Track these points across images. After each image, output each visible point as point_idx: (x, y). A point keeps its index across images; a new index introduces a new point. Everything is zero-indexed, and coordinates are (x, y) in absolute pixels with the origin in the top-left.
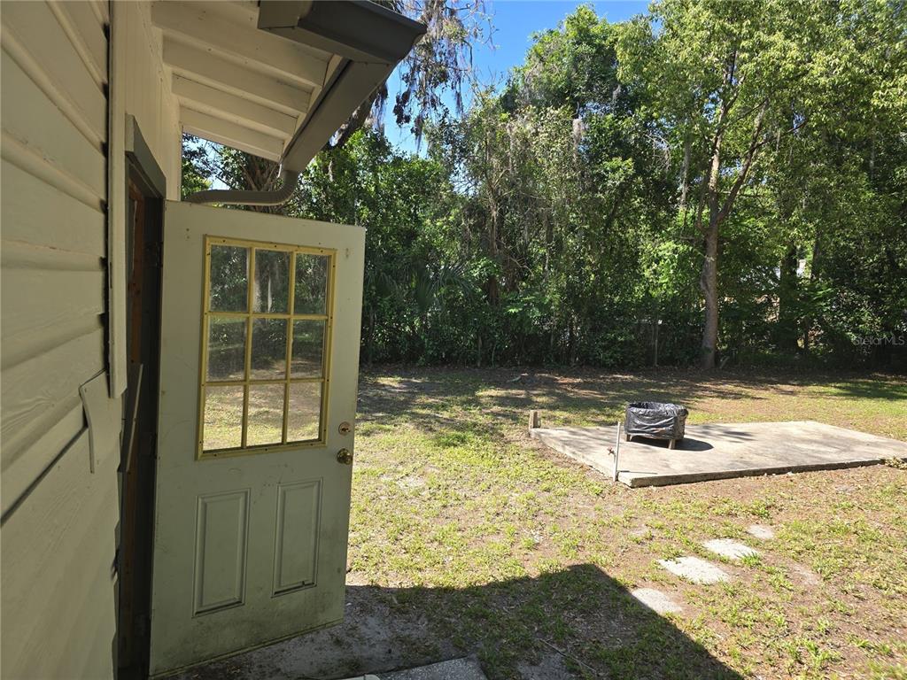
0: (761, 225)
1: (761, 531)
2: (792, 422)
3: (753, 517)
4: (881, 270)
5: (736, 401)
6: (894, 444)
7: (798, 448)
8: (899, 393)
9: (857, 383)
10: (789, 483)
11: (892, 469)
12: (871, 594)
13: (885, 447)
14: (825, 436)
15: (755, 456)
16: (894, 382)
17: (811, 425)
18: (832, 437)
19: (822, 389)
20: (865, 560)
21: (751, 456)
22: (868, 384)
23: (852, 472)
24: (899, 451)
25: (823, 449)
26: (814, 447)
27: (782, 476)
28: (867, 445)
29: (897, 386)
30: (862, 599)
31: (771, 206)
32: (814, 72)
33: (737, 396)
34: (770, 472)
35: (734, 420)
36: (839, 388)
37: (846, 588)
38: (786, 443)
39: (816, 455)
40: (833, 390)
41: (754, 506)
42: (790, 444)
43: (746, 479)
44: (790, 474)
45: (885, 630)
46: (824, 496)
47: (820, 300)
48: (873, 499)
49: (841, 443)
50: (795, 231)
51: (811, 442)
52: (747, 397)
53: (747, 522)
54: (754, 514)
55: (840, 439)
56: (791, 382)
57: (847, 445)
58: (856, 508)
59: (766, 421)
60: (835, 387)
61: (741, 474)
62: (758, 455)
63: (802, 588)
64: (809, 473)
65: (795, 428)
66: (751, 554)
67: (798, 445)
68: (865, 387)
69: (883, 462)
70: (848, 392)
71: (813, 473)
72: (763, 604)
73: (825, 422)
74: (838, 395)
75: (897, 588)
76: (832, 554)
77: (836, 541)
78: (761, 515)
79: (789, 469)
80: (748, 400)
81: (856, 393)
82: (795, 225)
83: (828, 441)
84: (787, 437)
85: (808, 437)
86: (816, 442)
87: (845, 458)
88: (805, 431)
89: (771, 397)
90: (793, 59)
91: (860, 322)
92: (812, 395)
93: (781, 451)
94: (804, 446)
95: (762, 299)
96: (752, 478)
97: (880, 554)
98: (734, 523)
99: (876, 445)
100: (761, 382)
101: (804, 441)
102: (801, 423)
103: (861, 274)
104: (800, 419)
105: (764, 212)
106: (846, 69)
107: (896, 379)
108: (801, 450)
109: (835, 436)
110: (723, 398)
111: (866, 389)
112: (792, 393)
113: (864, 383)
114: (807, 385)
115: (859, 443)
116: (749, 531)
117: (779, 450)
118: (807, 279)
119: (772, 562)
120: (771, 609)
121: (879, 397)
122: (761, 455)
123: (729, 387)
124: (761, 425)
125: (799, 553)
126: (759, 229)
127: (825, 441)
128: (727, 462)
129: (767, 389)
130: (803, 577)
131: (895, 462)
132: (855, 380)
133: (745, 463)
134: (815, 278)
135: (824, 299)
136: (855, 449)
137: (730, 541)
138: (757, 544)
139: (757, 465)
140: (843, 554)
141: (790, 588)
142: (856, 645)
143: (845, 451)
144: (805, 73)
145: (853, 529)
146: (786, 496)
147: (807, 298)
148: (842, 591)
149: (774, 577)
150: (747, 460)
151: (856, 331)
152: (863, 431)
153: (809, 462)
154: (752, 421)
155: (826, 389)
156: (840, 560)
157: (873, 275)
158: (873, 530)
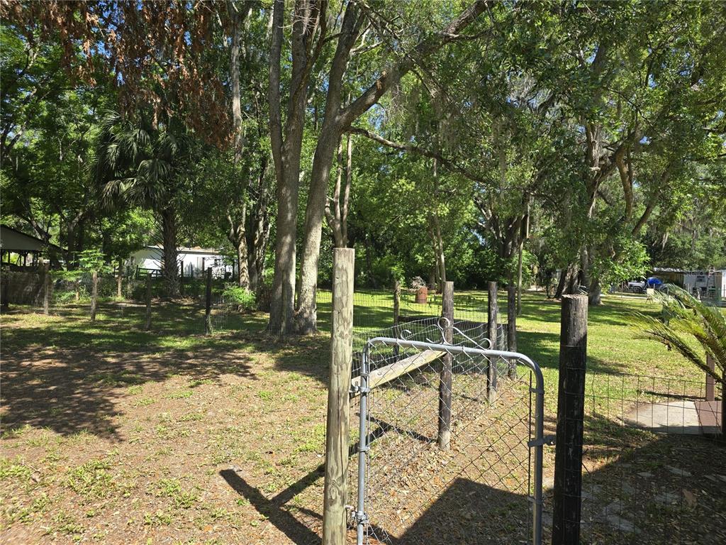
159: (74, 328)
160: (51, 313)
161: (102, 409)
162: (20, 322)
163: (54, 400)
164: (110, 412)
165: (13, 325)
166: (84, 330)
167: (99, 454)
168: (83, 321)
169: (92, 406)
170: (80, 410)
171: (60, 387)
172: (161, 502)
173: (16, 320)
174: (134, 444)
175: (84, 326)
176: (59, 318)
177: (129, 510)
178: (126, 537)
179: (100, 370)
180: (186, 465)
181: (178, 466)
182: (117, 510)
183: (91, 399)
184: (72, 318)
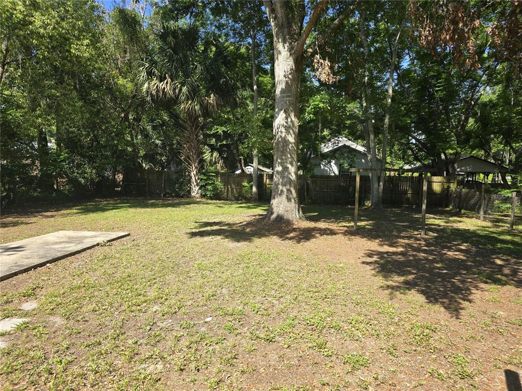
0: (18, 115)
1: (29, 306)
2: (51, 234)
3: (24, 298)
4: (92, 145)
5: (14, 228)
6: (104, 234)
7: (52, 248)
8: (107, 208)
9: (87, 205)
10: (48, 270)
11: (103, 247)
12: (92, 316)
13: (99, 237)
14: (69, 238)
15: (25, 260)
16: (105, 202)
17: (61, 233)
18: (73, 237)
19: (68, 211)
20: (88, 299)
21: (22, 260)
22: (93, 205)
23: (83, 254)
24: (106, 237)
25: (67, 245)
26: (63, 245)
27: (43, 267)
28: (91, 237)
29: (106, 204)
30: (87, 321)
31: (23, 103)
32: (36, 24)
33: (15, 224)
34: (35, 267)
35: (13, 240)
36: (78, 209)
37: (79, 319)
38: (46, 247)
39: (64, 249)
40: (75, 211)
41: (25, 291)
42: (48, 247)
43: (20, 276)
44: (48, 265)
45: (97, 332)
46: (68, 272)
47: (62, 161)
48: (93, 266)
49: (77, 240)
50: (40, 120)
51: (61, 243)
52: (22, 223)
53: (20, 302)
54: (25, 297)
55: (77, 238)
56: (50, 210)
57: (80, 240)
58: (84, 273)
59: (35, 236)
60: (75, 209)
61: (16, 274)
62: (28, 258)
63: (53, 330)
64: (60, 261)
65: (51, 237)
66: (22, 322)
67: (53, 247)
68: (91, 207)
69: (98, 244)
70: (82, 211)
71: (62, 260)
72: (29, 350)
73: (70, 230)
74: (78, 213)
75: (103, 308)
76: (71, 303)
77: (74, 295)
78: (29, 296)
79: (48, 262)
80: (24, 226)
81: (87, 211)
82: (40, 116)
83: (71, 240)
84: (47, 244)
85: (60, 241)
86: (64, 242)
87: (79, 247)
88: (58, 237)
89: (38, 221)
90: (21, 11)
91: (85, 173)
92: (63, 216)
93: (43, 253)
94: (57, 246)
95: (29, 161)
96: (24, 274)
97: (96, 293)
98: (10, 307)
99: (95, 236)
100: (32, 213)
101: (56, 243)
102: (56, 234)
103: (82, 147)
104: (56, 231)
105: (19, 107)
106: (54, 28)
107: (105, 201)
108: (54, 249)
109: (75, 237)
110: (5, 227)
111: (92, 208)
112: (52, 216)
113: (91, 204)
114: (60, 210)
115: (87, 237)
116: (21, 308)
117: (41, 252)
118: (54, 149)
119: (36, 321)
120: (34, 351)
121: (98, 211)
122: (30, 258)
123: (10, 219)
124: (31, 239)
125: (53, 309)
126: (16, 117)
127: (69, 240)
128: (6, 268)
129: (35, 216)
130: (55, 323)
131: (104, 243)
132: (86, 204)
133: (19, 266)
134: (58, 149)
135: (64, 161)
136: (85, 241)
137: (8, 319)
138: (26, 314)
139: (27, 265)
140: (77, 301)
141: (47, 332)
142: (83, 348)
143: (79, 243)
144: (31, 23)
145: (83, 285)
146: (46, 278)
147: (55, 160)
148: (77, 321)
149: (36, 330)
150: (20, 263)
151: (84, 178)
152: (89, 231)
153: (59, 255)
154: (25, 238)
155: (71, 211)
156: (76, 305)
157: (89, 148)
158: (93, 282)
159: (494, 233)
160: (485, 219)
161: (462, 294)
162: (461, 224)
163: (439, 280)
164: (466, 298)
165: (456, 225)
166: (500, 236)
167: (437, 321)
168: (504, 228)
169: (457, 290)
170: (448, 291)
171: (450, 272)
172: (449, 366)
173: (461, 222)
174: (462, 323)
175: (502, 233)
176: (489, 224)
177: (428, 360)
178: (415, 372)
179: (485, 268)
180: (485, 353)
181: (479, 351)
182: (421, 356)
183: (461, 285)
184: (499, 225)
